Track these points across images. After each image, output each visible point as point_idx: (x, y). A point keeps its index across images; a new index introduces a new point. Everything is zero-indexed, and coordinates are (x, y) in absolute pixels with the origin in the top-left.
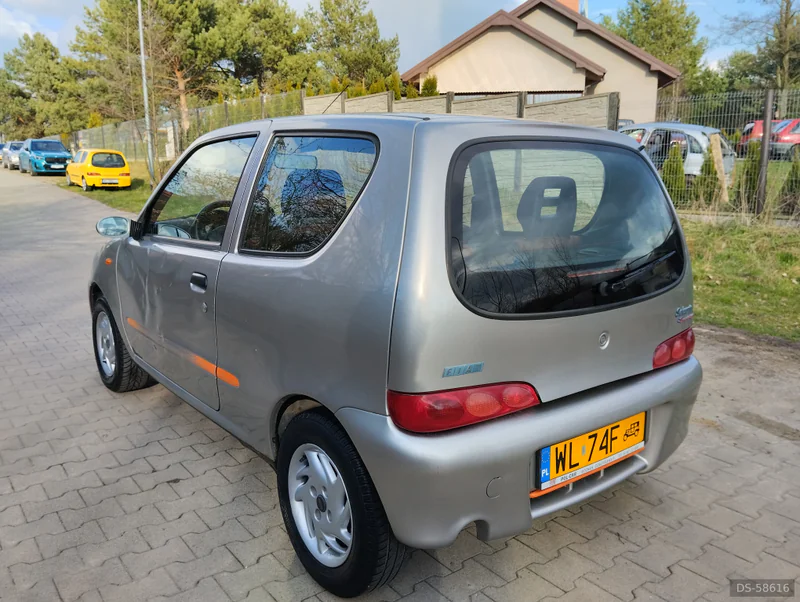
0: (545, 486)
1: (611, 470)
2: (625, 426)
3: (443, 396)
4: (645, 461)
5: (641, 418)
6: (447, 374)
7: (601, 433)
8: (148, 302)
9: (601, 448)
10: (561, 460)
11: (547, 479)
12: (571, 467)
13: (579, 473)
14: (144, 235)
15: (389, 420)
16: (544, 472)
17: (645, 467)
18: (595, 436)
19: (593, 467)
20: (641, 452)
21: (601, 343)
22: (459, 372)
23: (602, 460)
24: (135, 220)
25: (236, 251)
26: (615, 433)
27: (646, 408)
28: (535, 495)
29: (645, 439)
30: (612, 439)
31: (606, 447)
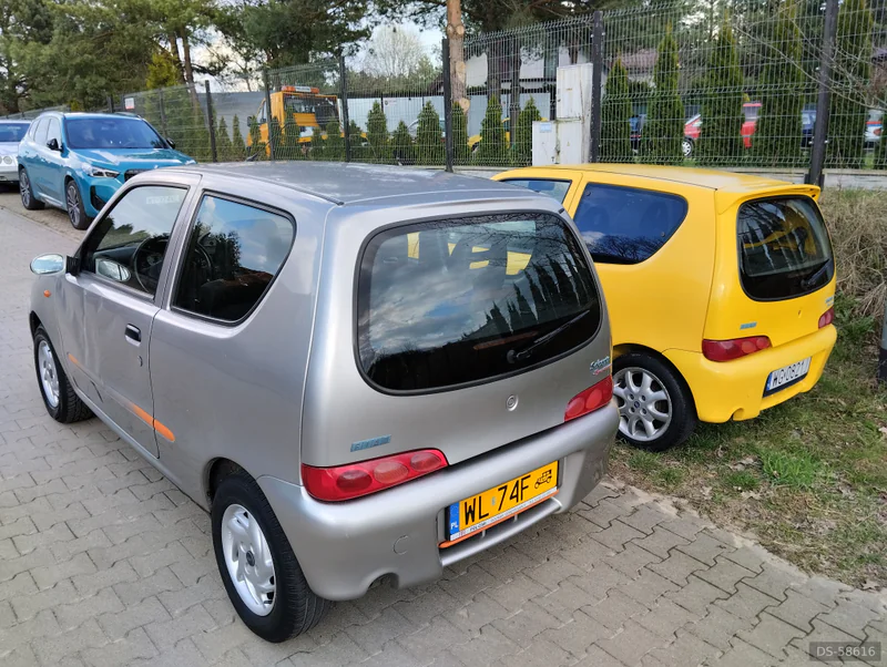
0: (453, 537)
1: (524, 515)
2: (536, 475)
3: (352, 468)
4: (559, 504)
5: (554, 466)
6: (355, 448)
7: (511, 486)
8: (86, 344)
9: (512, 497)
10: (470, 513)
11: (457, 530)
12: (481, 517)
13: (489, 522)
14: (81, 271)
15: (303, 490)
16: (453, 525)
17: (559, 509)
18: (505, 487)
19: (504, 515)
20: (555, 495)
21: (510, 405)
22: (367, 445)
23: (512, 508)
24: (72, 255)
25: (168, 308)
26: (526, 483)
27: (558, 457)
28: (445, 545)
29: (558, 485)
30: (523, 489)
31: (517, 496)
